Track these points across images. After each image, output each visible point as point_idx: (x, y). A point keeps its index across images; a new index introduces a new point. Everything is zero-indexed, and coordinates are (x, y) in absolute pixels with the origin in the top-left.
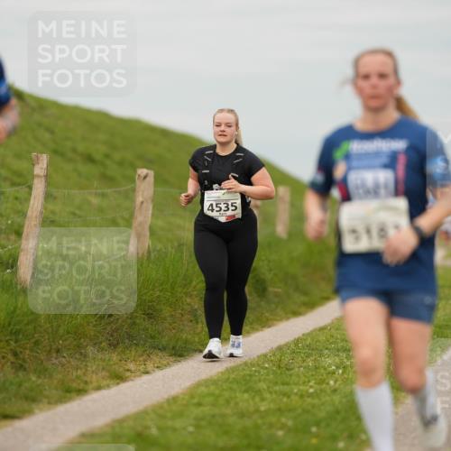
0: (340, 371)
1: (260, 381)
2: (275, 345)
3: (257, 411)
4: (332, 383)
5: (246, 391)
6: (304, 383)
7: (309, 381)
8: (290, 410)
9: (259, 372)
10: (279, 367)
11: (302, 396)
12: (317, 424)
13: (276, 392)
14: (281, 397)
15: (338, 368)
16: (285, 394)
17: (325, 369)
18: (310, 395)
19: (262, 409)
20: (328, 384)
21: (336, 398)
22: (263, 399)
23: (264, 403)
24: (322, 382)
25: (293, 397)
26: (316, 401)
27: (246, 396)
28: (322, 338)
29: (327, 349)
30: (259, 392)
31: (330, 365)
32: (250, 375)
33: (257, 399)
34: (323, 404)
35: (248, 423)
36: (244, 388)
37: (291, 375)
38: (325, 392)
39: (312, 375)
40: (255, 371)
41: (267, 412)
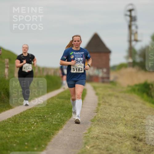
0: (36, 124)
1: (8, 127)
2: (13, 115)
3: (7, 137)
4: (33, 128)
5: (3, 131)
6: (23, 128)
7: (25, 127)
8: (18, 137)
9: (8, 124)
10: (15, 122)
11: (22, 132)
12: (27, 142)
13: (13, 131)
14: (15, 132)
15: (35, 122)
16: (16, 132)
17: (30, 123)
18: (25, 132)
19: (9, 137)
20: (31, 128)
21: (34, 133)
22: (9, 133)
23: (9, 135)
24: (29, 127)
25: (19, 133)
26: (27, 134)
27: (3, 132)
28: (30, 112)
29: (31, 116)
30: (7, 131)
31: (32, 122)
32: (5, 125)
33: (7, 133)
34: (30, 135)
35: (4, 141)
36: (2, 130)
37: (19, 125)
38: (30, 131)
39: (26, 125)
40: (6, 124)
41: (10, 138)
